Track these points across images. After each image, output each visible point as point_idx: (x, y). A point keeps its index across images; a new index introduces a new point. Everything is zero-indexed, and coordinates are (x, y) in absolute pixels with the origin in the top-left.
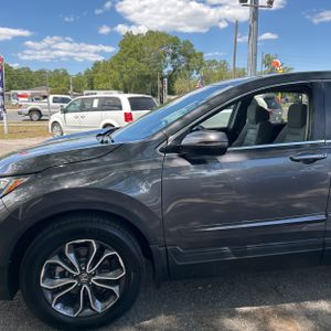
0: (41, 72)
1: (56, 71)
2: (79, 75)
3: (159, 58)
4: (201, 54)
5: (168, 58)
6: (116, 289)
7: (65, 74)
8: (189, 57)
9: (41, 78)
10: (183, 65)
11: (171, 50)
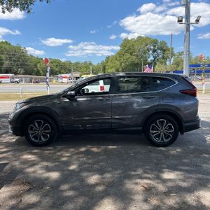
0: (77, 63)
1: (86, 62)
2: (98, 65)
3: (145, 53)
4: (172, 49)
5: (151, 52)
7: (90, 64)
8: (164, 51)
9: (77, 67)
10: (160, 56)
11: (152, 47)
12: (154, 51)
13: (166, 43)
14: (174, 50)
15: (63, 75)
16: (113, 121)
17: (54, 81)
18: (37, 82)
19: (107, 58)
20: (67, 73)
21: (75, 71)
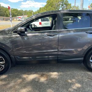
0: (26, 11)
1: (30, 10)
2: (36, 12)
3: (58, 6)
4: (71, 4)
5: (61, 6)
6: (3, 66)
7: (32, 11)
8: (67, 5)
9: (26, 13)
10: (65, 8)
11: (61, 3)
12: (62, 5)
13: (68, 2)
14: (71, 5)
15: (19, 17)
16: (59, 53)
17: (15, 20)
18: (7, 20)
19: (40, 8)
20: (21, 16)
21: (25, 14)
